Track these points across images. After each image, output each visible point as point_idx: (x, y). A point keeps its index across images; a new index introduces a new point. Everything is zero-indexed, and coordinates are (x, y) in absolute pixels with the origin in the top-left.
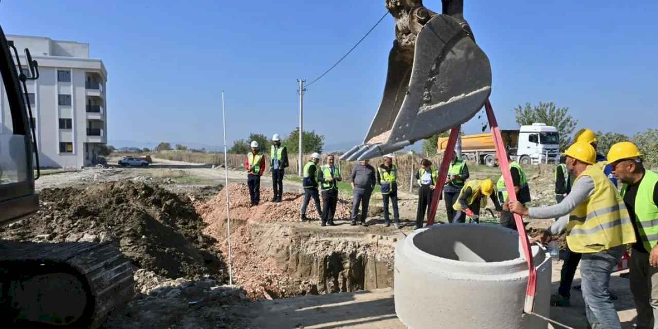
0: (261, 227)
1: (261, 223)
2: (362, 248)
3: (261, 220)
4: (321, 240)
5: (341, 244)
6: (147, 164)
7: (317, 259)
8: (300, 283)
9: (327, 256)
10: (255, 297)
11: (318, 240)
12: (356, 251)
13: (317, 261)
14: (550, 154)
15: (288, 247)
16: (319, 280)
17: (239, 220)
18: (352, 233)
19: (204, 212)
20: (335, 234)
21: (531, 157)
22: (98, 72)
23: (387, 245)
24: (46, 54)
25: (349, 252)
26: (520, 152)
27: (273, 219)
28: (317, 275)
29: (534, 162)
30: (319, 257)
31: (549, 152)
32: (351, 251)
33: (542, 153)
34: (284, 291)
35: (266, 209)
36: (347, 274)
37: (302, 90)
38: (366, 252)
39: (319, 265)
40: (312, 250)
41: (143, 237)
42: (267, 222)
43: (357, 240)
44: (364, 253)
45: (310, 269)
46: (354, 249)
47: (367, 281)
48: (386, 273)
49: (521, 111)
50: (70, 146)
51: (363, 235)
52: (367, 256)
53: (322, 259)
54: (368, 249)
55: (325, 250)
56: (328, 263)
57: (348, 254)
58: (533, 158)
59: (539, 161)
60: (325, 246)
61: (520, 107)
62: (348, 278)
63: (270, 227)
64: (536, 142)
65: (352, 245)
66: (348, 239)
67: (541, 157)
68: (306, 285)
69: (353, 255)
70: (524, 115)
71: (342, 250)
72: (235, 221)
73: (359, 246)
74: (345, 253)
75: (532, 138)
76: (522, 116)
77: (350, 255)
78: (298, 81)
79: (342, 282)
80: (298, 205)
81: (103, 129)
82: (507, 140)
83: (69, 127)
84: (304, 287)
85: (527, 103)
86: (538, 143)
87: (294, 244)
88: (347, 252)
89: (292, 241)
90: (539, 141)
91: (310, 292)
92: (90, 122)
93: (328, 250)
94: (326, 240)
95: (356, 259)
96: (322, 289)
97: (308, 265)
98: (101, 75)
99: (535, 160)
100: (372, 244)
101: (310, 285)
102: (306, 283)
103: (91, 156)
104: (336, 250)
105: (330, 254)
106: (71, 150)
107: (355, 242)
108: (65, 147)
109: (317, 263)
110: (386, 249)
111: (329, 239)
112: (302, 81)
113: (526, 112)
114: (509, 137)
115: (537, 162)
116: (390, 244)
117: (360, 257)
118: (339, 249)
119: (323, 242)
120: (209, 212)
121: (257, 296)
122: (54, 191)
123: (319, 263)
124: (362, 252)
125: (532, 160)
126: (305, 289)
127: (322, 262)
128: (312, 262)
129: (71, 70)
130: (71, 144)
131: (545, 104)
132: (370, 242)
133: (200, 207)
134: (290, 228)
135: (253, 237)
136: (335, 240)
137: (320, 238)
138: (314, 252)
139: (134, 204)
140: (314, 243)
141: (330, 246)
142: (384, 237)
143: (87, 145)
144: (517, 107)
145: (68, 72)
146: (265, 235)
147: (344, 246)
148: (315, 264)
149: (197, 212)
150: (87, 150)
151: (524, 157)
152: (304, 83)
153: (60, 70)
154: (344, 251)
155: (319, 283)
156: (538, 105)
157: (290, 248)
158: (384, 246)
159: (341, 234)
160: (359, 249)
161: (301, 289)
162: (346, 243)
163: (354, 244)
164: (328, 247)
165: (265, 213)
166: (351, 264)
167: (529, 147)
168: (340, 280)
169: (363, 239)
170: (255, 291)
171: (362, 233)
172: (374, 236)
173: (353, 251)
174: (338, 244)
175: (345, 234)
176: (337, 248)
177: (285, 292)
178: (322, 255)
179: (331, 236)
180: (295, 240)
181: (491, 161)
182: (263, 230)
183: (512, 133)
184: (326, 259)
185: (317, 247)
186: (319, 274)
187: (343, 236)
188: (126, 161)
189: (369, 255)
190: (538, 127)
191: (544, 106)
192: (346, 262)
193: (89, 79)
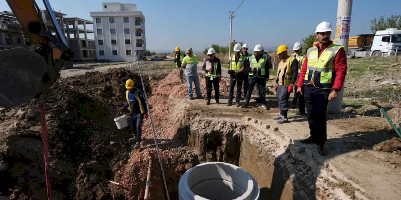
0: (174, 101)
1: (174, 98)
2: (238, 128)
3: (175, 96)
4: (203, 119)
5: (220, 124)
6: (163, 59)
7: (199, 135)
8: (185, 153)
9: (206, 134)
10: (141, 166)
11: (201, 119)
12: (233, 130)
13: (199, 136)
14: (399, 49)
15: (182, 121)
16: (200, 152)
17: (164, 95)
18: (231, 113)
19: (154, 87)
20: (216, 114)
21: (382, 51)
22: (140, 17)
23: (260, 130)
24: (118, 10)
25: (226, 131)
26: (373, 49)
27: (182, 96)
28: (198, 148)
29: (384, 55)
30: (201, 133)
31: (398, 48)
32: (228, 131)
33: (391, 48)
34: (171, 157)
35: (180, 88)
36: (223, 149)
37: (232, 17)
38: (242, 132)
39: (200, 140)
40: (196, 127)
41: (67, 112)
42: (178, 97)
43: (236, 121)
44: (240, 132)
45: (194, 141)
46: (231, 129)
47: (241, 157)
48: (257, 158)
49: (375, 22)
50: (130, 52)
51: (241, 116)
52: (242, 136)
53: (202, 136)
54: (244, 130)
55: (205, 128)
56: (207, 139)
57: (225, 133)
58: (384, 53)
59: (389, 54)
60: (206, 125)
61: (375, 20)
62: (224, 152)
63: (179, 102)
64: (388, 41)
65: (230, 125)
66: (228, 119)
67: (390, 51)
68: (189, 155)
69: (230, 134)
70: (378, 25)
71: (220, 130)
72: (162, 95)
73: (236, 127)
74: (223, 132)
75: (385, 39)
76: (376, 25)
77: (227, 134)
78: (230, 12)
79: (219, 155)
80: (202, 86)
81: (143, 43)
82: (364, 42)
83: (129, 43)
84: (187, 156)
85: (381, 16)
86: (390, 42)
87: (186, 119)
88: (224, 132)
89: (184, 117)
90: (391, 41)
91: (191, 162)
92: (138, 41)
93: (208, 129)
94: (208, 120)
95: (232, 138)
96: (201, 159)
97: (193, 138)
98: (141, 18)
99: (385, 54)
100: (247, 126)
101: (192, 156)
102: (189, 153)
103: (139, 56)
104: (215, 129)
105: (209, 132)
106: (130, 53)
107: (233, 123)
108: (128, 52)
109: (199, 138)
110: (259, 134)
111: (210, 119)
112: (232, 12)
113: (379, 23)
114: (365, 39)
115: (387, 55)
116: (263, 130)
117: (236, 136)
118: (218, 128)
119: (206, 121)
120: (156, 87)
121: (143, 165)
122: (91, 73)
123: (200, 137)
124: (238, 132)
125: (382, 54)
126: (188, 158)
127: (202, 138)
128: (195, 136)
129: (129, 17)
130: (130, 51)
131: (396, 16)
132: (246, 124)
133: (153, 84)
134: (189, 104)
135: (169, 107)
136: (215, 120)
137: (203, 117)
138: (196, 129)
139: (113, 82)
140: (198, 121)
141: (210, 125)
142: (259, 121)
143: (137, 51)
144: (373, 20)
145: (128, 18)
146: (176, 107)
147: (222, 126)
148: (197, 138)
149: (150, 86)
150: (137, 54)
151: (376, 52)
152: (233, 13)
153: (125, 17)
154: (222, 130)
155: (200, 154)
156: (390, 17)
157: (183, 122)
158: (258, 130)
159: (222, 114)
160: (236, 129)
161: (185, 158)
162: (225, 124)
163: (231, 125)
164: (208, 126)
165: (178, 91)
166: (227, 141)
167: (381, 45)
168: (218, 153)
169: (240, 121)
170: (142, 160)
171: (241, 114)
172: (250, 119)
173: (230, 131)
174: (217, 124)
175: (225, 115)
176: (216, 127)
177: (172, 159)
178: (202, 132)
179: (213, 116)
180: (187, 116)
181: (350, 55)
182: (175, 103)
183: (368, 37)
184: (206, 136)
185: (200, 125)
186: (200, 147)
187: (223, 116)
188: (154, 58)
189: (244, 135)
190: (390, 31)
191: (395, 18)
192: (223, 140)
193: (137, 21)
